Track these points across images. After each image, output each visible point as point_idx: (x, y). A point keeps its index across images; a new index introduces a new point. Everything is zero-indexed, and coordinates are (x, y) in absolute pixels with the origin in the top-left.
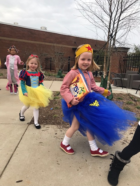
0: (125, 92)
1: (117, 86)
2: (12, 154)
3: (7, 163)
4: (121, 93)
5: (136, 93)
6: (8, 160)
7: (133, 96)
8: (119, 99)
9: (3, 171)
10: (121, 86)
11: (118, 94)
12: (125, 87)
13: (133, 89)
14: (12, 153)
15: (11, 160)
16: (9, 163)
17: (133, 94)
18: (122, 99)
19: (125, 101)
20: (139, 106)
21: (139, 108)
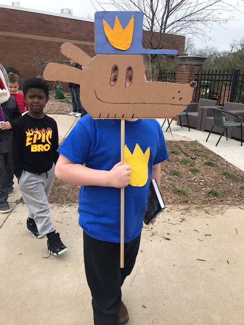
0: (190, 137)
1: (181, 125)
4: (183, 139)
5: (206, 141)
7: (200, 145)
8: (173, 153)
10: (187, 124)
11: (177, 142)
12: (195, 128)
17: (201, 142)
18: (177, 154)
19: (180, 157)
20: (197, 167)
21: (195, 171)
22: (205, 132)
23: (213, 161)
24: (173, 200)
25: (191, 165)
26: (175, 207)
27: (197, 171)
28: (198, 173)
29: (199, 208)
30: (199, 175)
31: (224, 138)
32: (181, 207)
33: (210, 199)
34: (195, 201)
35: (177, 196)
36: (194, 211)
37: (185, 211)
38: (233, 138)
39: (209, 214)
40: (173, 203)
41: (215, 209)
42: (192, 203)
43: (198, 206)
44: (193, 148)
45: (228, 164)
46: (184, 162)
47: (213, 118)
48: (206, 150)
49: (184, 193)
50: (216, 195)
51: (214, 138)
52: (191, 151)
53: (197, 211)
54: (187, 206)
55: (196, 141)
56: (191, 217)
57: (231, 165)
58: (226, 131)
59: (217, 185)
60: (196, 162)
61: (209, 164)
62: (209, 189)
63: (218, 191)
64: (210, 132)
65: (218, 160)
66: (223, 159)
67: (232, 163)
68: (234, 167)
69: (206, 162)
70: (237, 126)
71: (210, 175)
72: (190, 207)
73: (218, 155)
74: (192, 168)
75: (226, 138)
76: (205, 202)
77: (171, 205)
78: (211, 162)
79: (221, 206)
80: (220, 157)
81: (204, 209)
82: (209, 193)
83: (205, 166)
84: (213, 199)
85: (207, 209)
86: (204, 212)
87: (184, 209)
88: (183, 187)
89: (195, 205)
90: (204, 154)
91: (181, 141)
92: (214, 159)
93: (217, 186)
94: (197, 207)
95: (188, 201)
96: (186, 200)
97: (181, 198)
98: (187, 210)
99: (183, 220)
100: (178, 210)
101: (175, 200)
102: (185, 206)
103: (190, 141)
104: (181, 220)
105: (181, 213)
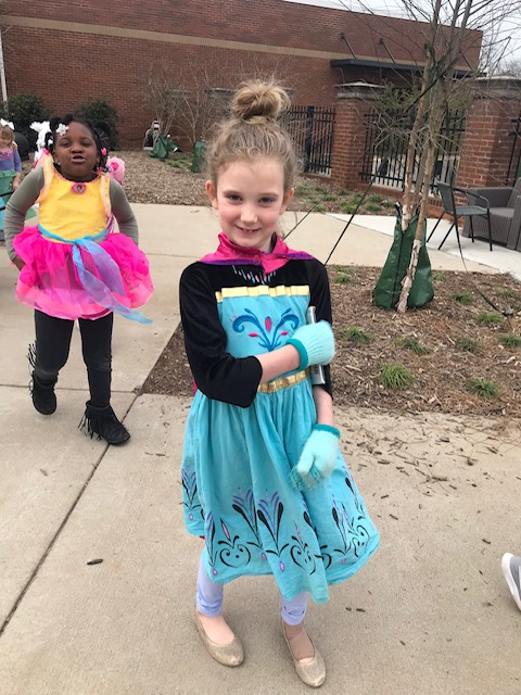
0: (493, 265)
1: (473, 238)
2: (81, 488)
3: (68, 511)
6: (71, 505)
8: (459, 299)
9: (57, 534)
10: (486, 235)
11: (467, 275)
12: (504, 245)
14: (82, 483)
15: (78, 504)
16: (74, 511)
18: (468, 302)
19: (475, 310)
20: (515, 333)
21: (511, 344)
24: (467, 407)
25: (502, 329)
26: (472, 421)
27: (516, 343)
28: (519, 348)
32: (487, 422)
34: (517, 411)
36: (515, 434)
37: (496, 433)
40: (468, 412)
42: (510, 414)
44: (501, 290)
46: (483, 321)
49: (491, 393)
52: (498, 295)
54: (498, 421)
55: (507, 274)
56: (510, 446)
60: (513, 321)
72: (506, 423)
74: (507, 335)
77: (464, 417)
87: (494, 428)
88: (488, 379)
89: (517, 419)
91: (474, 273)
95: (500, 411)
96: (496, 408)
97: (486, 404)
98: (500, 429)
99: (494, 451)
100: (481, 428)
101: (472, 407)
102: (495, 422)
103: (493, 272)
104: (488, 451)
105: (487, 436)
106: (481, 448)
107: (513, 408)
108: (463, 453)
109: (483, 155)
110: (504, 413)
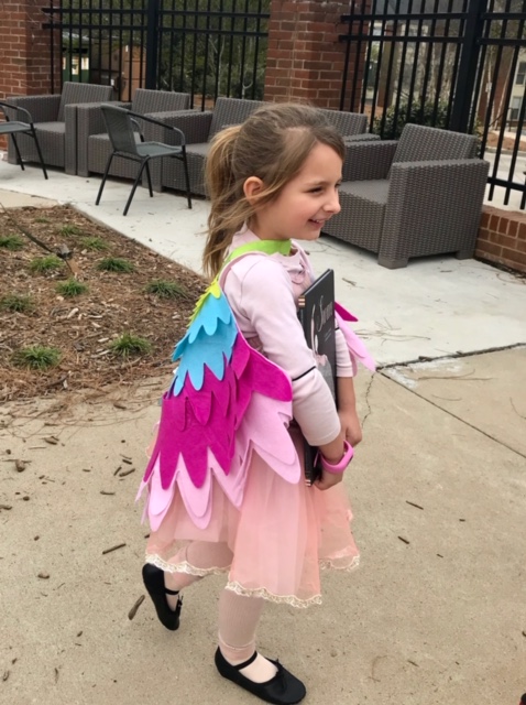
0: (49, 196)
1: (19, 162)
4: (32, 203)
5: (97, 203)
7: (81, 216)
8: (4, 244)
10: (36, 158)
11: (14, 213)
12: (61, 169)
13: (92, 174)
17: (82, 207)
18: (17, 246)
19: (26, 256)
20: (77, 278)
21: (72, 293)
22: (90, 179)
23: (121, 257)
24: (15, 389)
25: (62, 276)
26: (23, 408)
27: (79, 291)
28: (82, 297)
29: (95, 397)
30: (86, 302)
31: (142, 192)
32: (43, 404)
33: (123, 365)
34: (84, 380)
35: (28, 373)
36: (81, 411)
37: (56, 415)
38: (165, 190)
39: (124, 408)
40: (18, 396)
41: (140, 392)
42: (74, 385)
43: (92, 392)
44: (60, 226)
45: (162, 262)
46: (41, 269)
47: (106, 137)
48: (98, 228)
49: (48, 362)
50: (136, 350)
51: (117, 192)
52: (56, 233)
53: (92, 408)
54: (60, 398)
55: (68, 206)
56: (74, 429)
57: (170, 262)
58: (145, 170)
59: (139, 322)
60: (74, 263)
61: (109, 266)
62: (118, 337)
63: (144, 340)
64: (105, 176)
65: (133, 252)
66: (146, 248)
67: (172, 258)
68: (178, 269)
69: (103, 262)
70: (173, 156)
71: (116, 297)
72: (69, 399)
73: (133, 241)
74: (65, 283)
75: (147, 191)
76: (109, 378)
77: (12, 404)
78: (116, 260)
79: (155, 380)
80: (139, 244)
81: (110, 396)
82: (120, 349)
83: (102, 274)
84: (130, 364)
85: (117, 395)
86: (111, 406)
87: (54, 409)
88: (43, 344)
89: (83, 391)
90: (93, 240)
91: (26, 209)
92: (123, 252)
93: (137, 325)
94: (88, 397)
95: (61, 383)
96: (55, 381)
97: (41, 379)
98: (60, 409)
99: (53, 442)
100: (35, 415)
101: (22, 387)
102: (54, 401)
103: (50, 204)
104: (45, 444)
105: (42, 422)
106: (36, 442)
107: (78, 377)
108: (11, 457)
109: (15, 54)
110: (65, 385)
